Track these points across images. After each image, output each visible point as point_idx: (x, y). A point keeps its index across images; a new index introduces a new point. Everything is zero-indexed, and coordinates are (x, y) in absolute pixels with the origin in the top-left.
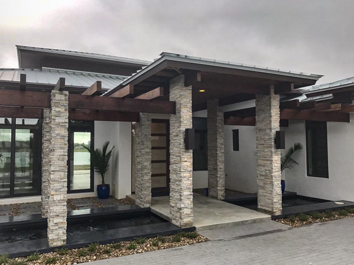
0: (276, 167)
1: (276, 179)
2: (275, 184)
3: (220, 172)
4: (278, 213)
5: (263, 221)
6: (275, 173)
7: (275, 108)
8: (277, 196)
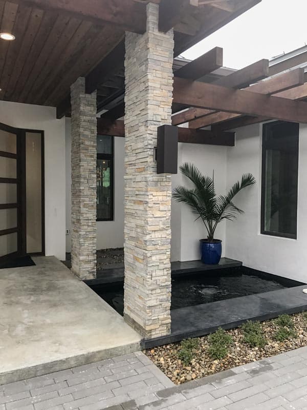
0: (158, 219)
1: (157, 249)
2: (153, 262)
4: (160, 332)
5: (117, 355)
6: (153, 235)
7: (158, 68)
8: (158, 291)
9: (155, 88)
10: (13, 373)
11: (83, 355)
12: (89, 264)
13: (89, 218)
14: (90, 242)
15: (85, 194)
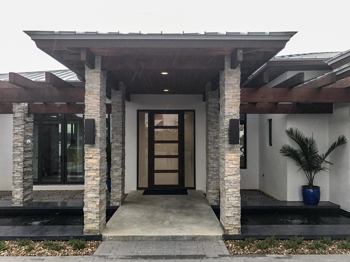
0: (232, 169)
1: (231, 185)
2: (229, 192)
3: (212, 172)
4: (234, 232)
5: (209, 240)
6: (229, 177)
8: (232, 209)
9: (229, 99)
10: (158, 237)
11: (191, 236)
12: (214, 195)
13: (214, 166)
14: (214, 181)
15: (211, 151)
